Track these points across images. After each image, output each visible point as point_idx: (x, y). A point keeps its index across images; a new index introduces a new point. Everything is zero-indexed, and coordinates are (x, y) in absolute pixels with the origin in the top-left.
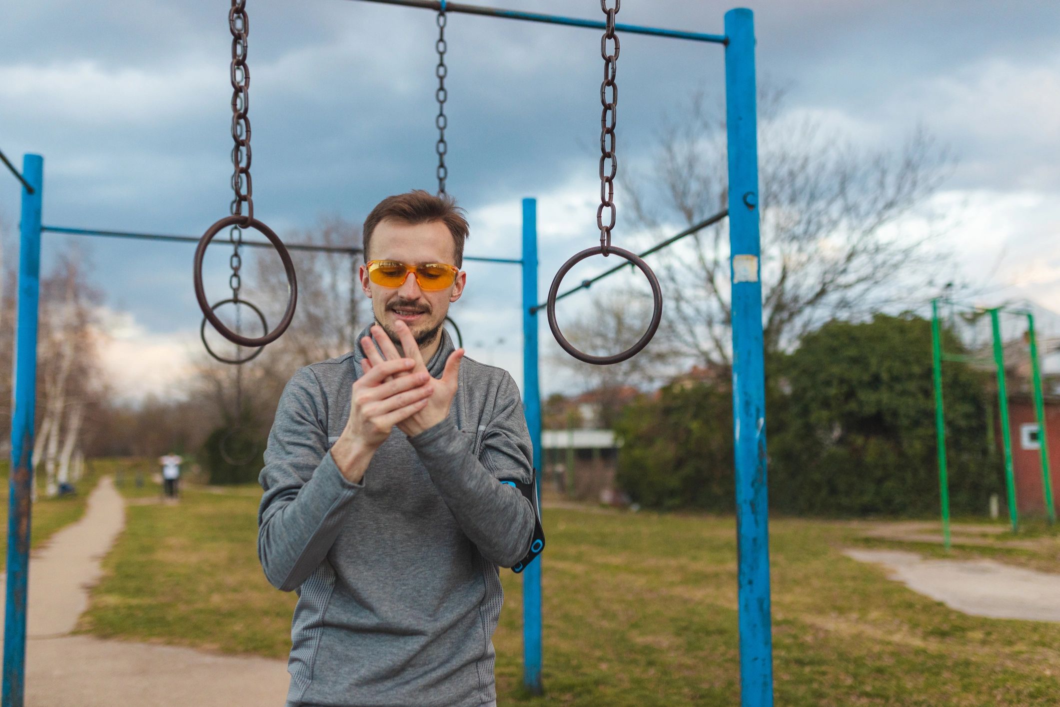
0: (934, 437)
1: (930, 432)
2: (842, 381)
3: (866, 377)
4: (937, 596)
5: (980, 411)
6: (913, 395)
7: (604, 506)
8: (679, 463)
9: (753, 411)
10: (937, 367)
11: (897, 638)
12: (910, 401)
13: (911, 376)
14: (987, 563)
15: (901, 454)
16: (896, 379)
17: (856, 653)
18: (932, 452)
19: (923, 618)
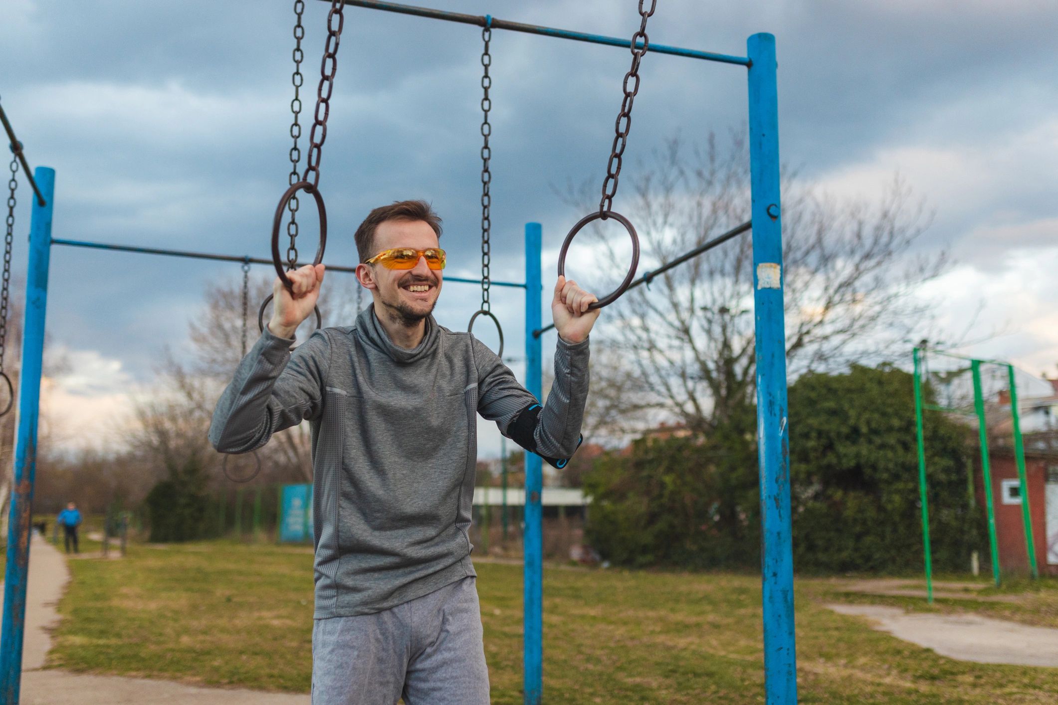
0: (916, 490)
1: (911, 485)
2: (820, 434)
3: (845, 430)
4: (924, 644)
5: (960, 467)
6: (892, 448)
7: (574, 564)
8: (653, 518)
9: (777, 410)
10: (918, 418)
11: (888, 680)
12: (890, 454)
13: (890, 429)
14: (971, 617)
15: (881, 509)
16: (875, 432)
17: (847, 692)
18: (912, 507)
19: (912, 663)
